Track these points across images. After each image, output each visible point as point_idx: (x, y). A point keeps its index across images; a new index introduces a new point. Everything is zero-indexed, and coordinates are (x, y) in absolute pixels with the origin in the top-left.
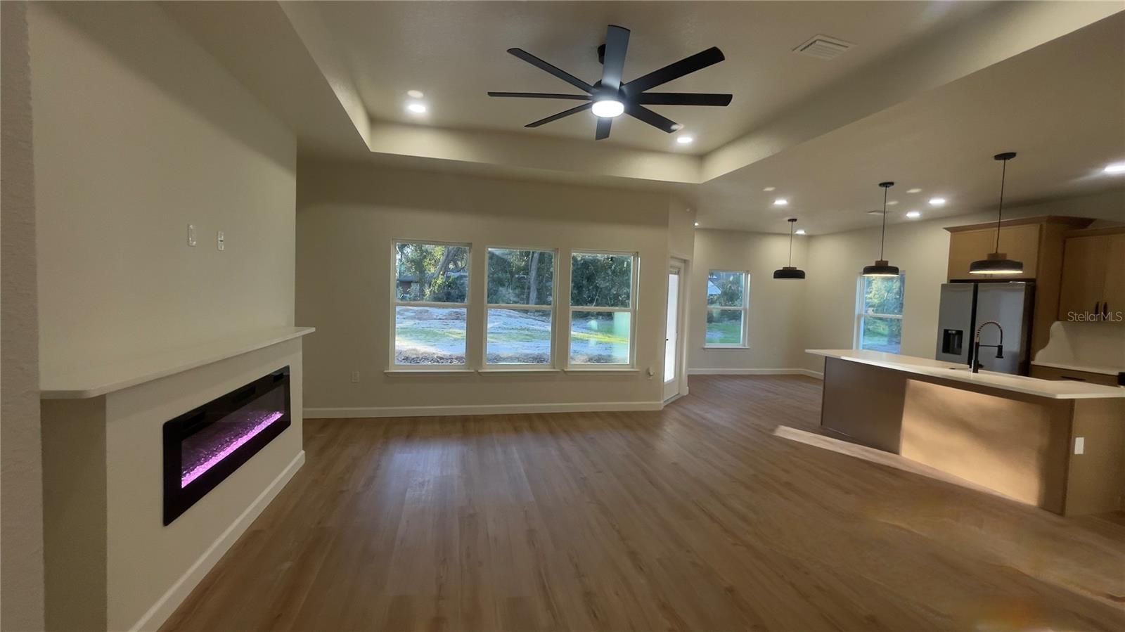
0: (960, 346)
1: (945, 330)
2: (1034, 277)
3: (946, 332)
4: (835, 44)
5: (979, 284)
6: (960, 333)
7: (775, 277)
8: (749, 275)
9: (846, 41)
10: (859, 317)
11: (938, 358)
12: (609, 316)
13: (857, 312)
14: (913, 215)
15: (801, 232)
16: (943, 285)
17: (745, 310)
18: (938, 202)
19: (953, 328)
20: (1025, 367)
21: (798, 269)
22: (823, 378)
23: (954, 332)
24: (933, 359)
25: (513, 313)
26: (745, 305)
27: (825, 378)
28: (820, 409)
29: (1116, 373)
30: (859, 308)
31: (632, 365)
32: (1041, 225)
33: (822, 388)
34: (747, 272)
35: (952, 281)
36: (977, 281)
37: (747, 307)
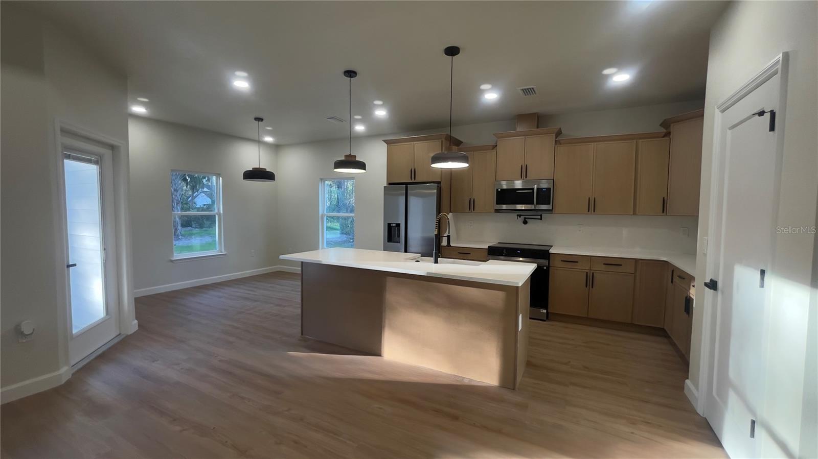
0: (399, 236)
1: (388, 224)
2: (440, 181)
3: (389, 225)
5: (408, 186)
6: (398, 225)
7: (244, 178)
8: (221, 178)
10: (323, 216)
13: (320, 213)
14: (360, 128)
15: (269, 139)
16: (385, 187)
17: (219, 215)
18: (381, 113)
19: (394, 222)
21: (267, 170)
22: (300, 272)
23: (394, 225)
26: (219, 209)
27: (302, 271)
28: (299, 311)
29: (486, 247)
30: (322, 210)
32: (442, 141)
33: (300, 284)
34: (218, 175)
35: (390, 184)
36: (407, 184)
37: (222, 212)
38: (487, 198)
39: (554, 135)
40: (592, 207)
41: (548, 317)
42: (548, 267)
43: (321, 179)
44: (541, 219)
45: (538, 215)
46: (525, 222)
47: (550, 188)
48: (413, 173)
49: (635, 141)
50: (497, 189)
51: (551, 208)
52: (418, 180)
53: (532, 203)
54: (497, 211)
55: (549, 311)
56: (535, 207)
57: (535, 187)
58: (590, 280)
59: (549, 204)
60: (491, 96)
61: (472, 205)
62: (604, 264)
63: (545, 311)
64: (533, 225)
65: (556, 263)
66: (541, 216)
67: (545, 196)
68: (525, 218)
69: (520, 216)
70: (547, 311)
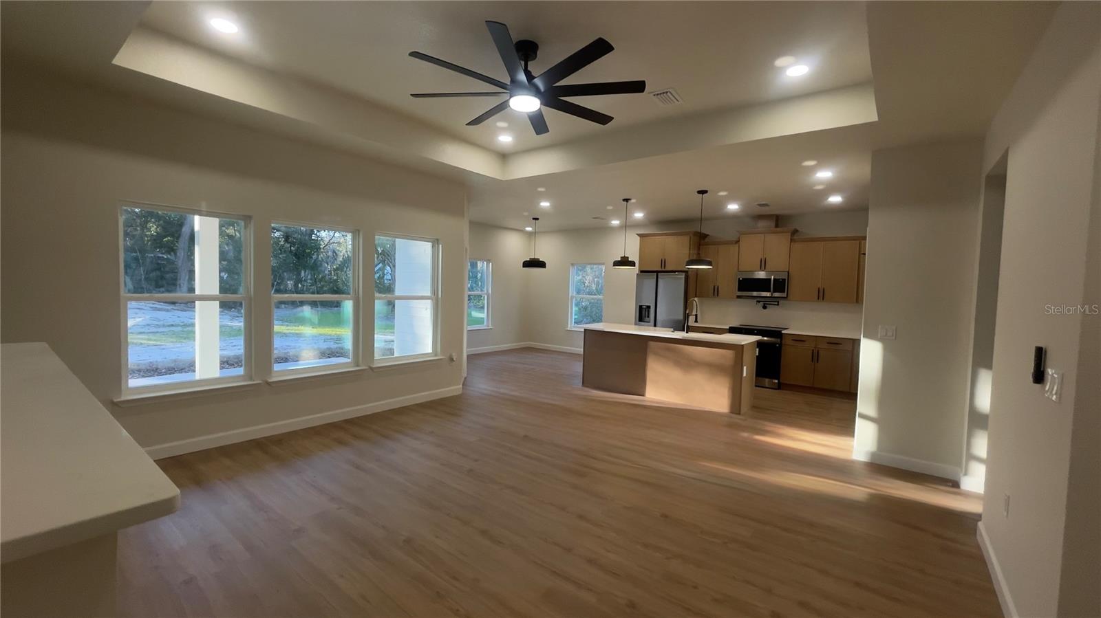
0: (649, 316)
1: (639, 306)
2: (687, 270)
4: (674, 97)
5: (659, 274)
6: (649, 307)
7: (524, 266)
8: (491, 264)
9: (679, 96)
10: (572, 297)
11: (636, 324)
12: (337, 305)
13: (570, 295)
14: (615, 222)
16: (637, 274)
17: (488, 295)
18: (638, 215)
19: (645, 303)
20: (681, 326)
21: (541, 260)
23: (645, 307)
24: (631, 324)
25: (158, 306)
26: (487, 290)
29: (727, 327)
30: (572, 291)
31: (435, 352)
32: (690, 237)
34: (488, 261)
35: (642, 272)
36: (657, 272)
37: (490, 292)
38: (729, 285)
39: (790, 234)
40: (821, 295)
41: (780, 387)
42: (781, 344)
43: (572, 264)
44: (778, 305)
45: (776, 302)
46: (765, 307)
47: (785, 280)
48: (663, 263)
49: (858, 242)
50: (739, 279)
51: (785, 296)
52: (667, 269)
53: (769, 291)
54: (739, 297)
55: (781, 381)
56: (772, 294)
57: (773, 277)
58: (815, 356)
59: (784, 292)
60: (733, 207)
61: (716, 292)
62: (828, 343)
63: (776, 381)
64: (771, 310)
65: (787, 341)
66: (778, 302)
67: (780, 285)
68: (764, 304)
69: (759, 302)
70: (779, 381)
